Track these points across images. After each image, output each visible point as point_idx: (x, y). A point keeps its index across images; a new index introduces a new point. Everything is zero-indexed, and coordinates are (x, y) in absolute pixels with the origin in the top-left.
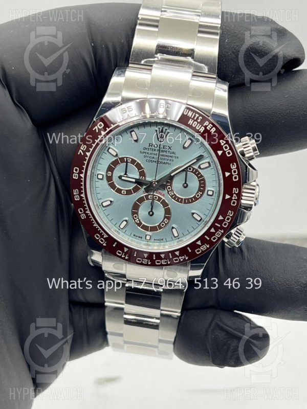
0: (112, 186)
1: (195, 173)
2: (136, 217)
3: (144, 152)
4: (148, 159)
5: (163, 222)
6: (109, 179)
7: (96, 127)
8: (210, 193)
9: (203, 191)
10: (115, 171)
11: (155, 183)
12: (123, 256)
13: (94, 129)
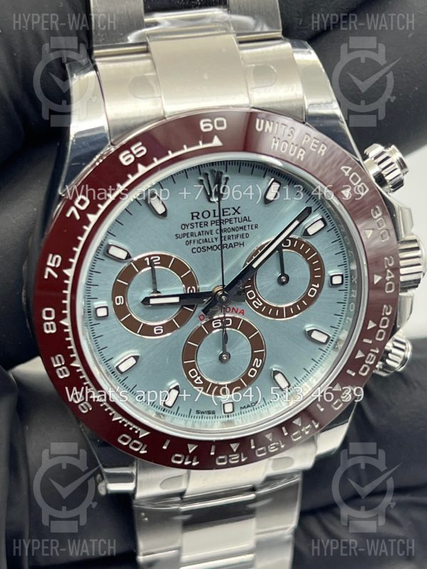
0: (132, 324)
1: (297, 249)
2: (193, 373)
3: (184, 235)
4: (196, 245)
5: (251, 366)
6: (121, 311)
7: (73, 209)
8: (337, 280)
9: (321, 281)
10: (130, 292)
11: (223, 294)
12: (186, 463)
13: (68, 215)
